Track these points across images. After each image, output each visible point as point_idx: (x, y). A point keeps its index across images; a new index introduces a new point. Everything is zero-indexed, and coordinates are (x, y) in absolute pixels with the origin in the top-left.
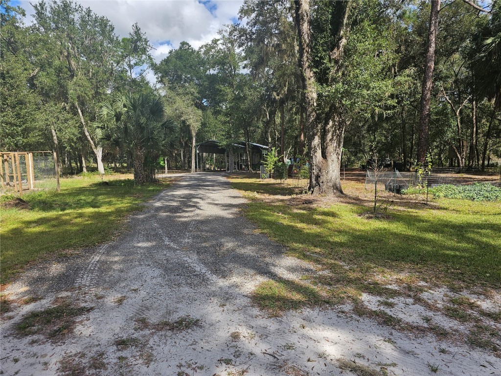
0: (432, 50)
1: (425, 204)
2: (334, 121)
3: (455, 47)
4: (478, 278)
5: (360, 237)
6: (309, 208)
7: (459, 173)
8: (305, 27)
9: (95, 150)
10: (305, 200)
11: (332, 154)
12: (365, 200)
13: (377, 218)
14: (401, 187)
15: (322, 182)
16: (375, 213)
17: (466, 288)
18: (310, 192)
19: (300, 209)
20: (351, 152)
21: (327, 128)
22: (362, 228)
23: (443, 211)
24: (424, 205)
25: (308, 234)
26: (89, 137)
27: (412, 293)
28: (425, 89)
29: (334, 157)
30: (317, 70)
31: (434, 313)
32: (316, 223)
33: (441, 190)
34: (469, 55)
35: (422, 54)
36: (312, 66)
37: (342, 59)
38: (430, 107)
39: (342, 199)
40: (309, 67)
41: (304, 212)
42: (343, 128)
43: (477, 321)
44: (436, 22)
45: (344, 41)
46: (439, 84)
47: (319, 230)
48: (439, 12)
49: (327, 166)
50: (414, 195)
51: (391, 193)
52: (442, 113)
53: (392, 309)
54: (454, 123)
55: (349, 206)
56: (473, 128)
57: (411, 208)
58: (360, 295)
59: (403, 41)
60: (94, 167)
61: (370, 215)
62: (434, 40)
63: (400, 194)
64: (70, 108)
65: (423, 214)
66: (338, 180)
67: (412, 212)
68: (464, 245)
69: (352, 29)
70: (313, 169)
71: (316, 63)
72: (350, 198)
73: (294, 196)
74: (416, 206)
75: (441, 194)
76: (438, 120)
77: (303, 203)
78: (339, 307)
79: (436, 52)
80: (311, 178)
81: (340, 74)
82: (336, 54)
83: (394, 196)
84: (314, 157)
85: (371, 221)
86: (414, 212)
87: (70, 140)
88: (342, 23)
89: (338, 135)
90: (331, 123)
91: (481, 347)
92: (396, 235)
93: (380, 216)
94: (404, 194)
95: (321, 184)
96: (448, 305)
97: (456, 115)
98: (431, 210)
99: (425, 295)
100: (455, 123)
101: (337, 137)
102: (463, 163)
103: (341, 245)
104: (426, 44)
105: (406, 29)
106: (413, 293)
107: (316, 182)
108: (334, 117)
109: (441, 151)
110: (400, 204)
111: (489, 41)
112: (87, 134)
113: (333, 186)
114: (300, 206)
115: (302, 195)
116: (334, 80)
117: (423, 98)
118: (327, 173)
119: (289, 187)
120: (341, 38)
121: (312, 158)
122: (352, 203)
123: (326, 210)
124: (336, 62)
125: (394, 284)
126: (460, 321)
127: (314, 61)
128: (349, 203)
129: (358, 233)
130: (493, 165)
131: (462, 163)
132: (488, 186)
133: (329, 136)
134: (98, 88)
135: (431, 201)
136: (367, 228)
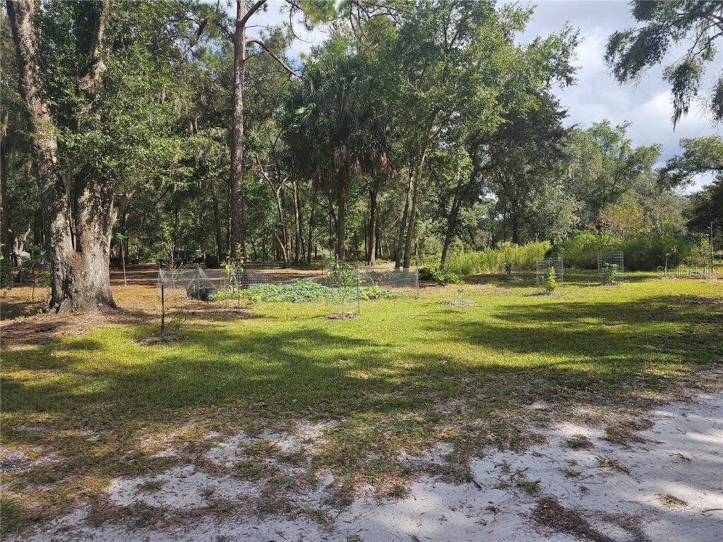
0: (239, 108)
1: (236, 312)
2: (91, 190)
3: (268, 111)
4: (284, 408)
5: (130, 378)
6: (48, 339)
7: (284, 268)
8: (26, 27)
10: (42, 325)
11: (92, 245)
12: (151, 315)
13: (165, 342)
14: (207, 291)
15: (76, 292)
16: (164, 334)
17: (267, 427)
18: (54, 310)
19: (28, 342)
20: (143, 240)
21: (80, 201)
22: (139, 361)
23: (258, 320)
24: (236, 314)
25: (32, 389)
27: (193, 457)
28: (235, 158)
29: (97, 249)
30: (55, 103)
31: (220, 480)
32: (55, 365)
33: (258, 291)
34: (284, 123)
35: (227, 111)
36: (44, 95)
37: (100, 94)
38: (245, 182)
39: (113, 318)
40: (38, 95)
41: (35, 347)
42: (110, 203)
43: (274, 471)
44: (241, 74)
45: (101, 67)
46: (252, 154)
47: (57, 378)
48: (244, 61)
49: (84, 263)
50: (224, 301)
51: (194, 301)
52: (261, 191)
53: (157, 494)
54: (274, 206)
55: (123, 328)
56: (295, 214)
57: (218, 320)
58: (107, 484)
59: (202, 88)
61: (155, 339)
62: (240, 96)
63: (208, 300)
65: (234, 327)
66: (106, 286)
67: (219, 326)
68: (275, 364)
69: (114, 50)
70: (58, 270)
71: (52, 91)
72: (127, 313)
73: (20, 319)
74: (225, 316)
75: (259, 297)
76: (256, 201)
77: (36, 331)
78: (60, 521)
79: (245, 113)
80: (53, 285)
81: (98, 117)
82: (88, 84)
83: (199, 305)
84: (57, 249)
85: (154, 348)
86: (221, 326)
88: (96, 37)
89: (101, 214)
90: (87, 194)
91: (272, 512)
92: (187, 365)
93: (169, 338)
94: (212, 301)
95: (74, 295)
96: (241, 459)
97: (276, 196)
98: (244, 320)
99: (211, 455)
100: (276, 205)
101: (99, 217)
102: (288, 254)
103: (92, 398)
104: (232, 100)
105: (207, 74)
106: (194, 455)
107: (64, 292)
108: (92, 184)
109: (265, 242)
110: (204, 316)
111: (301, 111)
113: (97, 297)
114: (27, 338)
115: (36, 317)
116: (88, 125)
117: (233, 170)
118: (85, 276)
119: (17, 302)
120: (96, 61)
121: (55, 252)
122: (130, 322)
123: (79, 338)
124: (90, 97)
125: (170, 447)
126: (252, 481)
127: (46, 86)
128: (123, 322)
129: (129, 372)
130: (320, 258)
131: (287, 256)
132: (310, 283)
133: (85, 214)
135: (246, 308)
136: (148, 360)
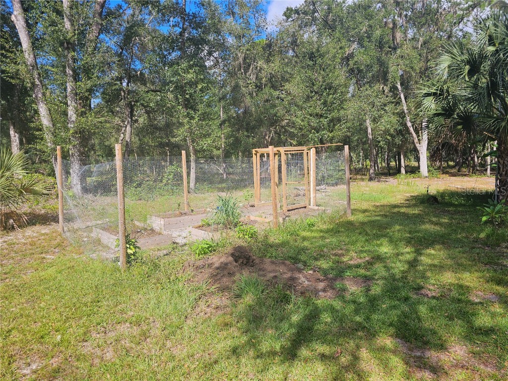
9: (417, 145)
26: (411, 129)
60: (414, 167)
64: (390, 91)
87: (387, 132)
112: (409, 124)
134: (428, 61)
